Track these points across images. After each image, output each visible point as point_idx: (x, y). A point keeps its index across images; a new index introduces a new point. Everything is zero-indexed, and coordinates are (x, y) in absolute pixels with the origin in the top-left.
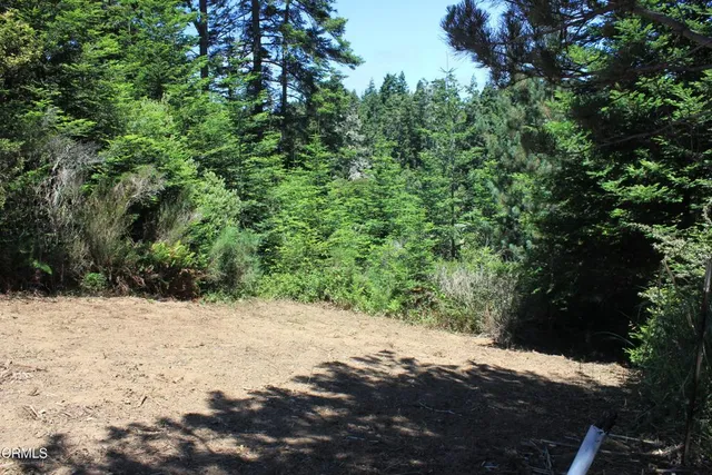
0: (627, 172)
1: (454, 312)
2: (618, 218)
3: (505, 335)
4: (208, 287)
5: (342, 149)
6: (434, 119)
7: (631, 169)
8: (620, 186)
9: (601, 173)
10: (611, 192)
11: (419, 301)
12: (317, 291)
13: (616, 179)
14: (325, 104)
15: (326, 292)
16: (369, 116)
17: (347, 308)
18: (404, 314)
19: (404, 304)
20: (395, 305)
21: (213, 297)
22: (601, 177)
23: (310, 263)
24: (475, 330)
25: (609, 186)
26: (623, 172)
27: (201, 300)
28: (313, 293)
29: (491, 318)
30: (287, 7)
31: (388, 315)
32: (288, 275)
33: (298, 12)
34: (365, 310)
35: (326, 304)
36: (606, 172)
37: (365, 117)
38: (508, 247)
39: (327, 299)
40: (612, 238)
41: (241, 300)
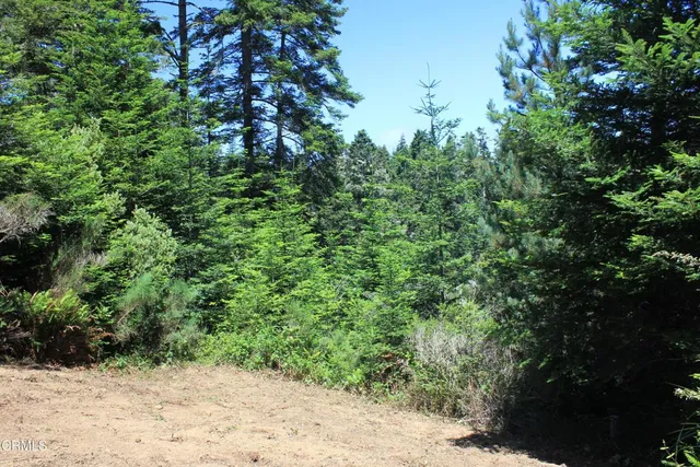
0: (652, 176)
1: (430, 387)
2: (640, 250)
3: (495, 421)
4: (112, 349)
5: (338, 194)
6: (463, 173)
7: (658, 171)
8: (642, 198)
9: (608, 180)
10: (627, 209)
11: (389, 370)
12: (263, 356)
13: (634, 189)
14: (315, 143)
15: (274, 356)
16: (399, 171)
17: (299, 378)
18: (368, 387)
19: (368, 376)
20: (356, 376)
21: (120, 361)
22: (610, 187)
23: (260, 321)
24: (456, 413)
25: (624, 199)
26: (645, 179)
27: (102, 365)
28: (258, 357)
29: (478, 397)
30: (283, 43)
31: (347, 389)
32: (234, 335)
33: (294, 49)
34: (321, 381)
35: (273, 373)
36: (616, 177)
37: (394, 171)
38: (506, 301)
39: (275, 366)
40: (634, 283)
41: (164, 366)
